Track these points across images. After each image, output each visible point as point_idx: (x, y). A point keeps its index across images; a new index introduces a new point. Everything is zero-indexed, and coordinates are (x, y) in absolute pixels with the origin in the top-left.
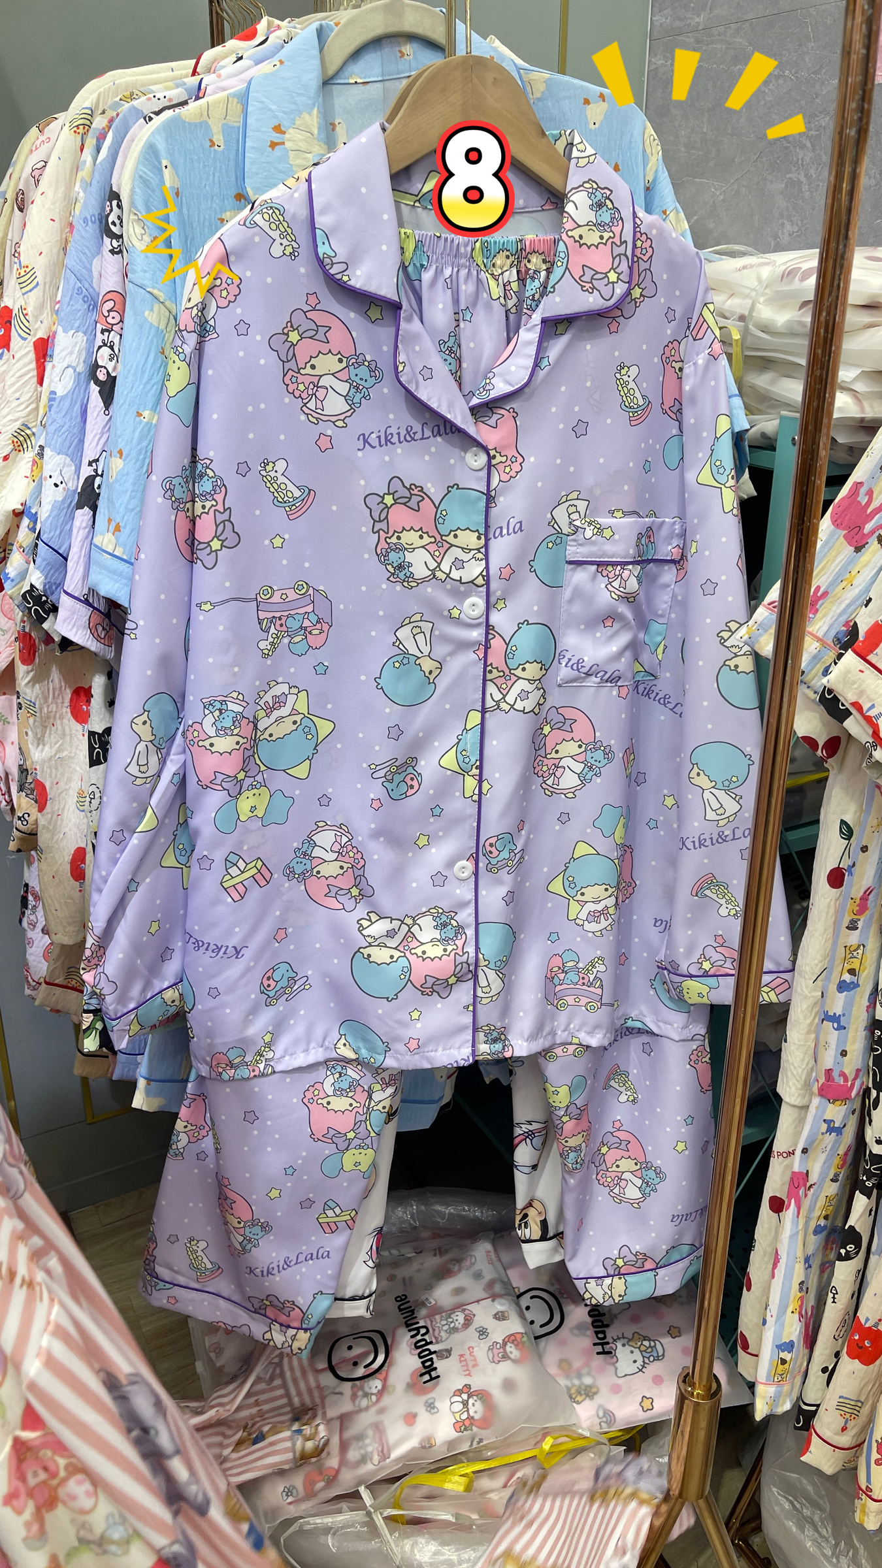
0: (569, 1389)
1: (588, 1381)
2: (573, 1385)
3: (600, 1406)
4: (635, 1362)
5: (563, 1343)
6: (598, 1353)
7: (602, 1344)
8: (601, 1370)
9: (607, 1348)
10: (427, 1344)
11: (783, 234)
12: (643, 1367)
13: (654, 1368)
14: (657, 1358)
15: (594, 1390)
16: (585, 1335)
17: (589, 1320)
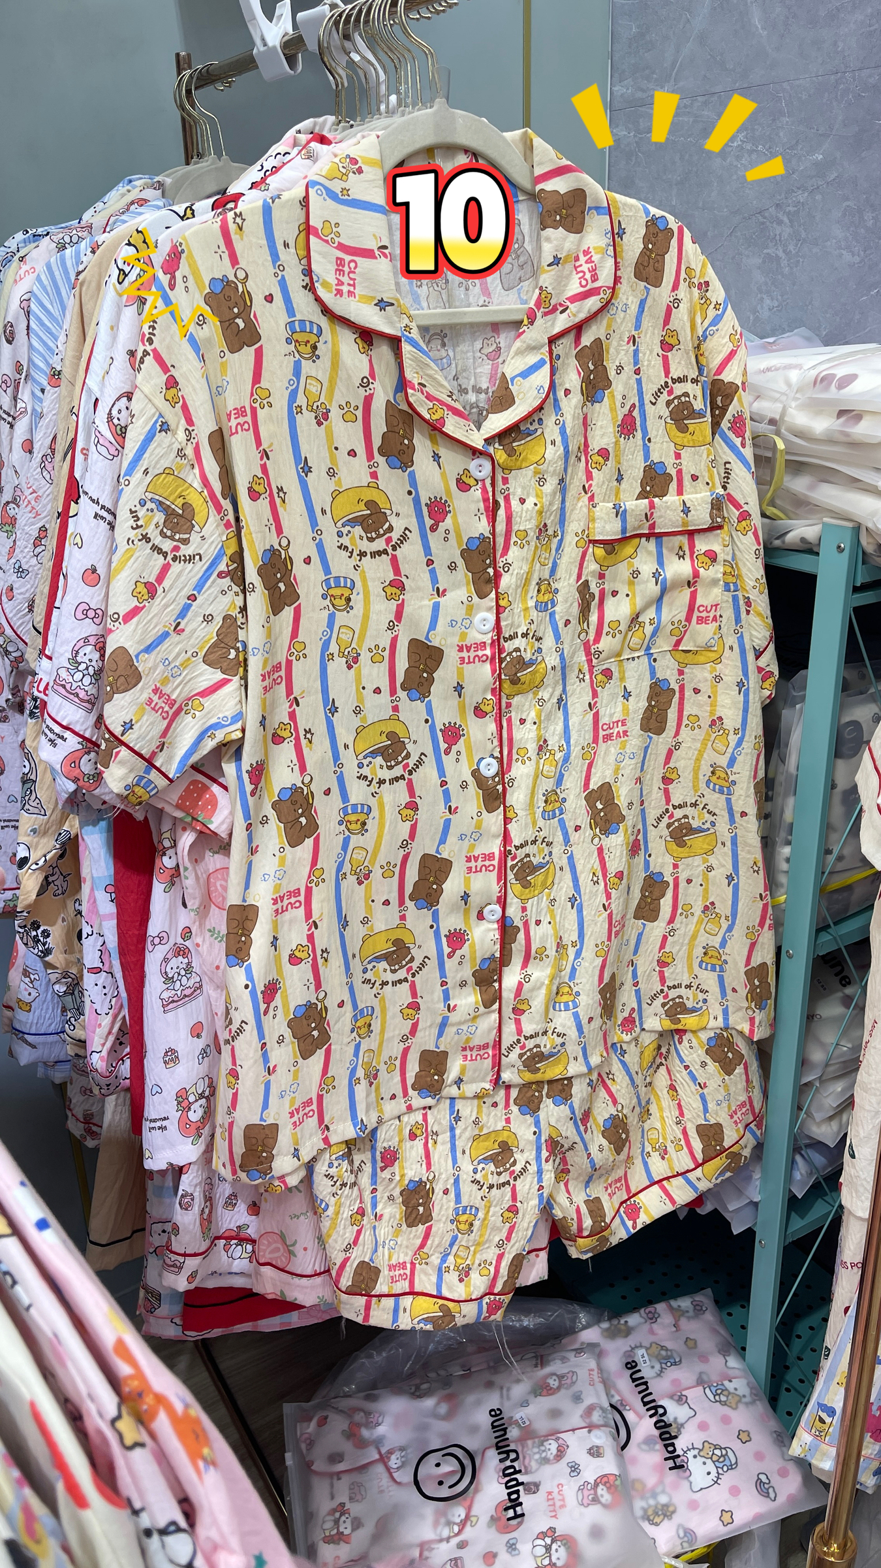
0: (645, 1510)
1: (663, 1499)
2: (650, 1506)
4: (709, 1473)
6: (671, 1469)
7: (673, 1458)
8: (676, 1487)
9: (678, 1461)
12: (718, 1478)
13: (728, 1479)
14: (731, 1467)
15: (671, 1509)
16: (654, 1450)
17: (656, 1433)
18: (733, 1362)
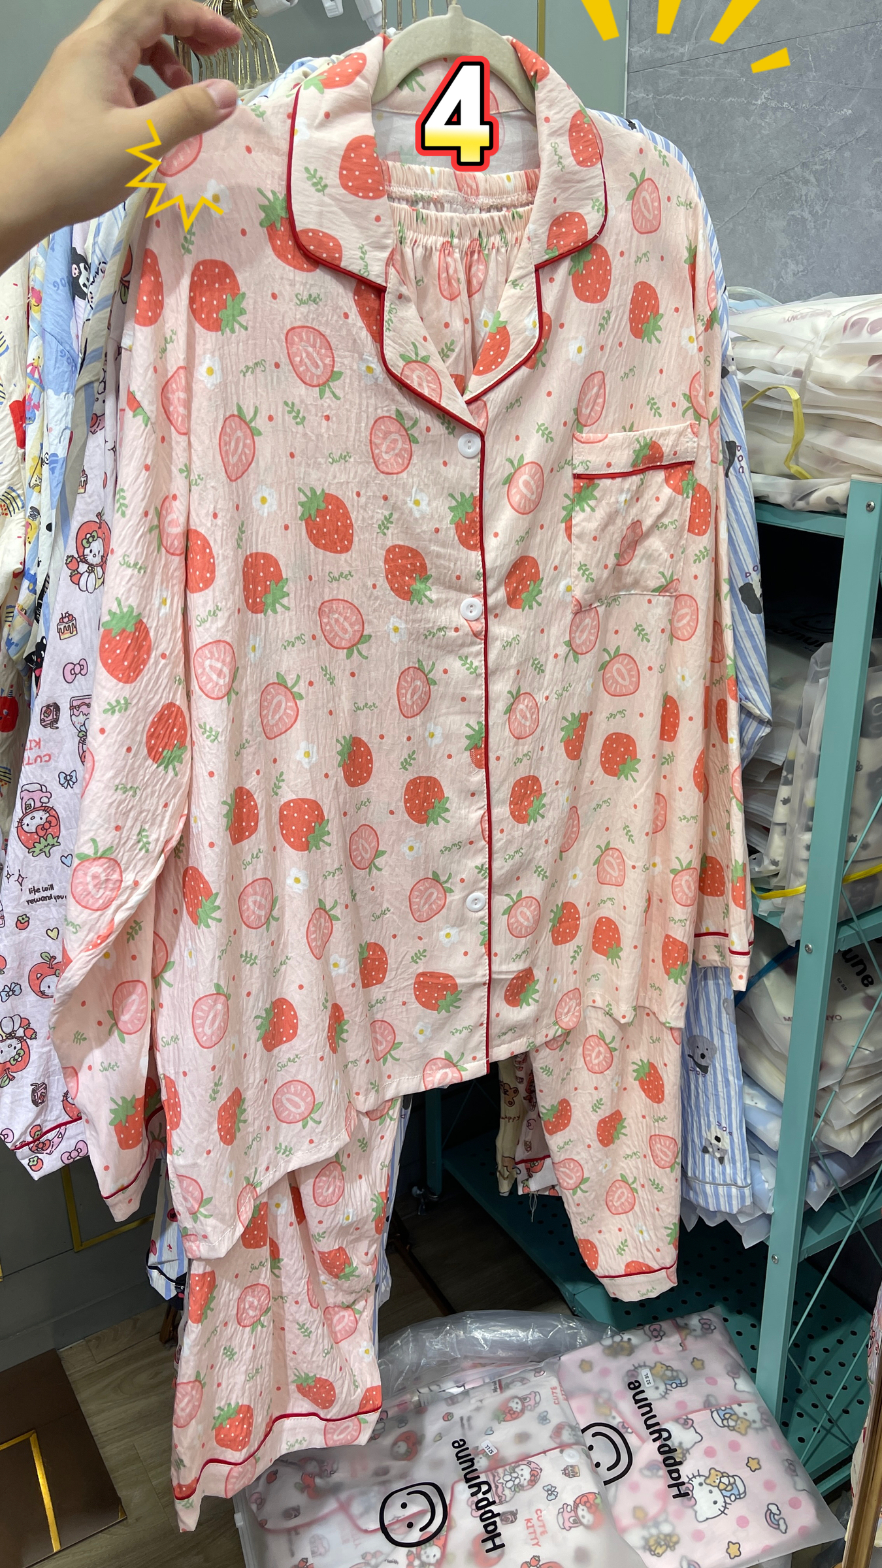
0: (646, 1540)
1: (666, 1529)
2: (652, 1536)
3: (683, 1557)
4: (715, 1503)
5: (634, 1487)
6: (675, 1497)
7: (678, 1485)
8: (679, 1515)
9: (683, 1488)
10: (490, 1504)
11: (786, 273)
12: (725, 1508)
13: (737, 1509)
14: (739, 1497)
15: (674, 1539)
16: (657, 1476)
17: (660, 1458)
18: (743, 1384)
